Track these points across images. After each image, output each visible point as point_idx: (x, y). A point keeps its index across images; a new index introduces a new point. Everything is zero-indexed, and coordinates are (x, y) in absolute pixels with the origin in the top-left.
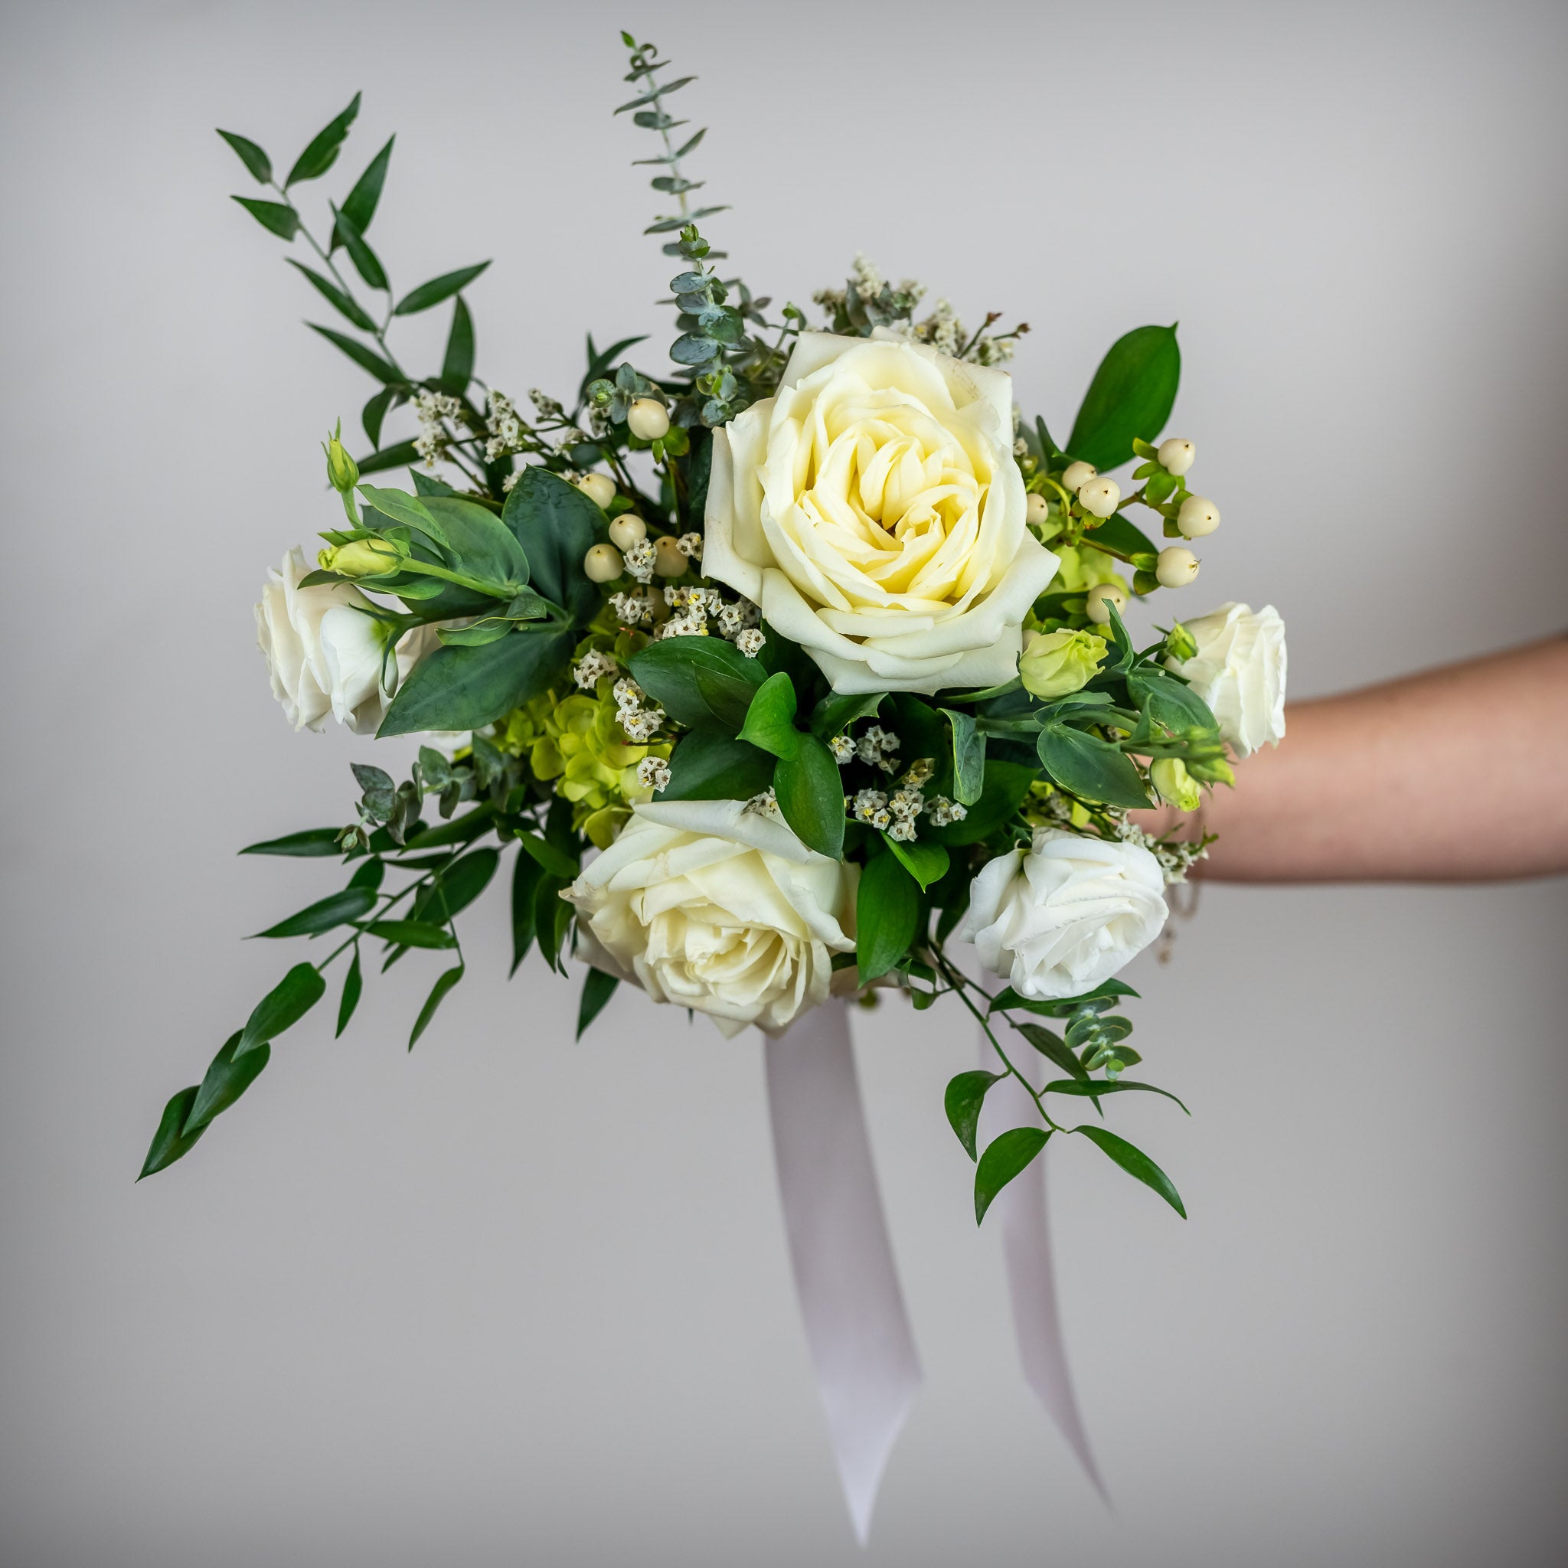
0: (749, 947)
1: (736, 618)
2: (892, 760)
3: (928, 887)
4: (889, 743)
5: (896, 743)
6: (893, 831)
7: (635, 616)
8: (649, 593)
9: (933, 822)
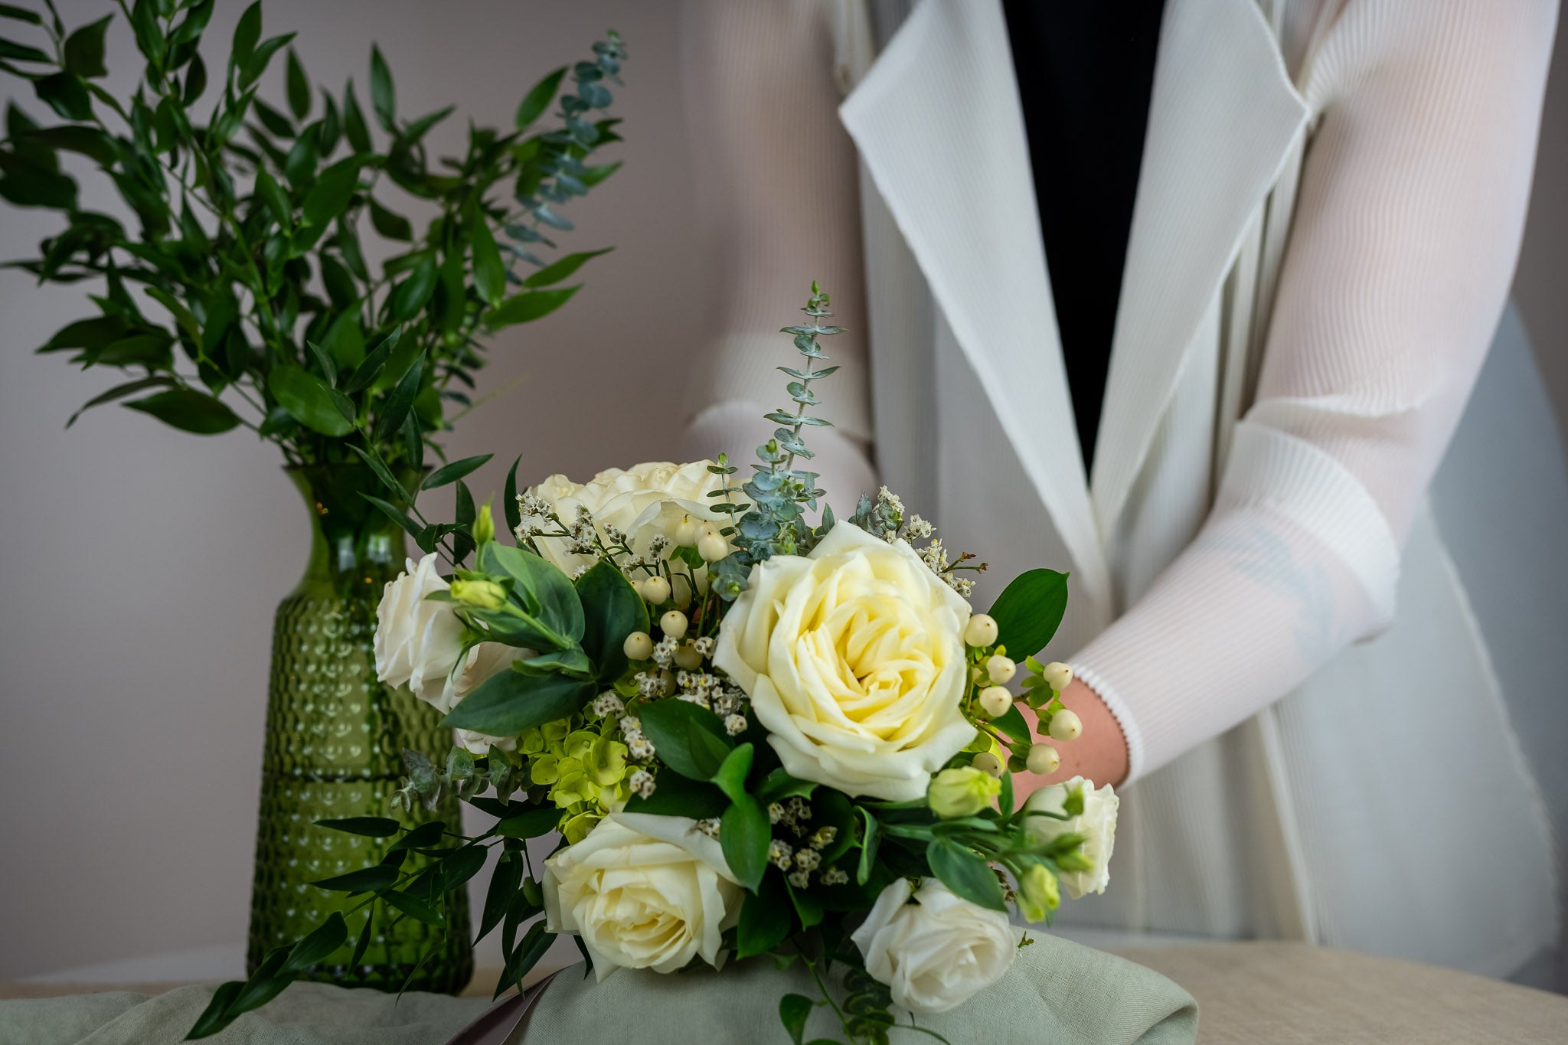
0: (659, 924)
1: (729, 705)
2: (803, 827)
3: (808, 928)
4: (805, 813)
5: (809, 815)
6: (792, 877)
7: (652, 692)
8: (662, 676)
9: (822, 881)
